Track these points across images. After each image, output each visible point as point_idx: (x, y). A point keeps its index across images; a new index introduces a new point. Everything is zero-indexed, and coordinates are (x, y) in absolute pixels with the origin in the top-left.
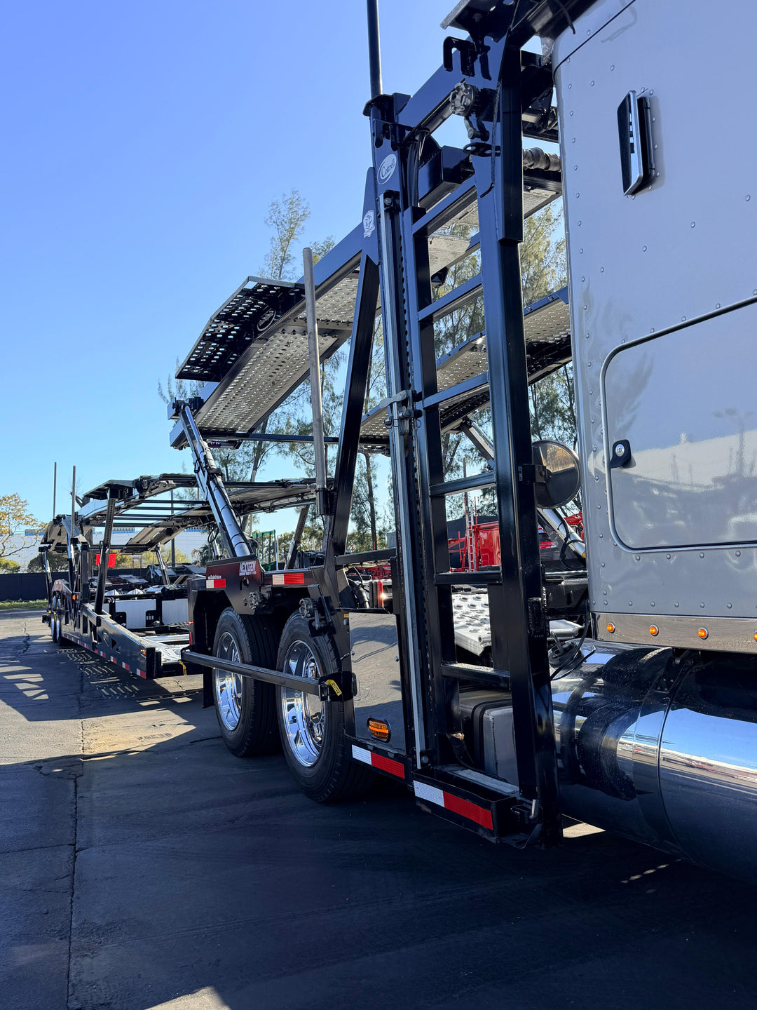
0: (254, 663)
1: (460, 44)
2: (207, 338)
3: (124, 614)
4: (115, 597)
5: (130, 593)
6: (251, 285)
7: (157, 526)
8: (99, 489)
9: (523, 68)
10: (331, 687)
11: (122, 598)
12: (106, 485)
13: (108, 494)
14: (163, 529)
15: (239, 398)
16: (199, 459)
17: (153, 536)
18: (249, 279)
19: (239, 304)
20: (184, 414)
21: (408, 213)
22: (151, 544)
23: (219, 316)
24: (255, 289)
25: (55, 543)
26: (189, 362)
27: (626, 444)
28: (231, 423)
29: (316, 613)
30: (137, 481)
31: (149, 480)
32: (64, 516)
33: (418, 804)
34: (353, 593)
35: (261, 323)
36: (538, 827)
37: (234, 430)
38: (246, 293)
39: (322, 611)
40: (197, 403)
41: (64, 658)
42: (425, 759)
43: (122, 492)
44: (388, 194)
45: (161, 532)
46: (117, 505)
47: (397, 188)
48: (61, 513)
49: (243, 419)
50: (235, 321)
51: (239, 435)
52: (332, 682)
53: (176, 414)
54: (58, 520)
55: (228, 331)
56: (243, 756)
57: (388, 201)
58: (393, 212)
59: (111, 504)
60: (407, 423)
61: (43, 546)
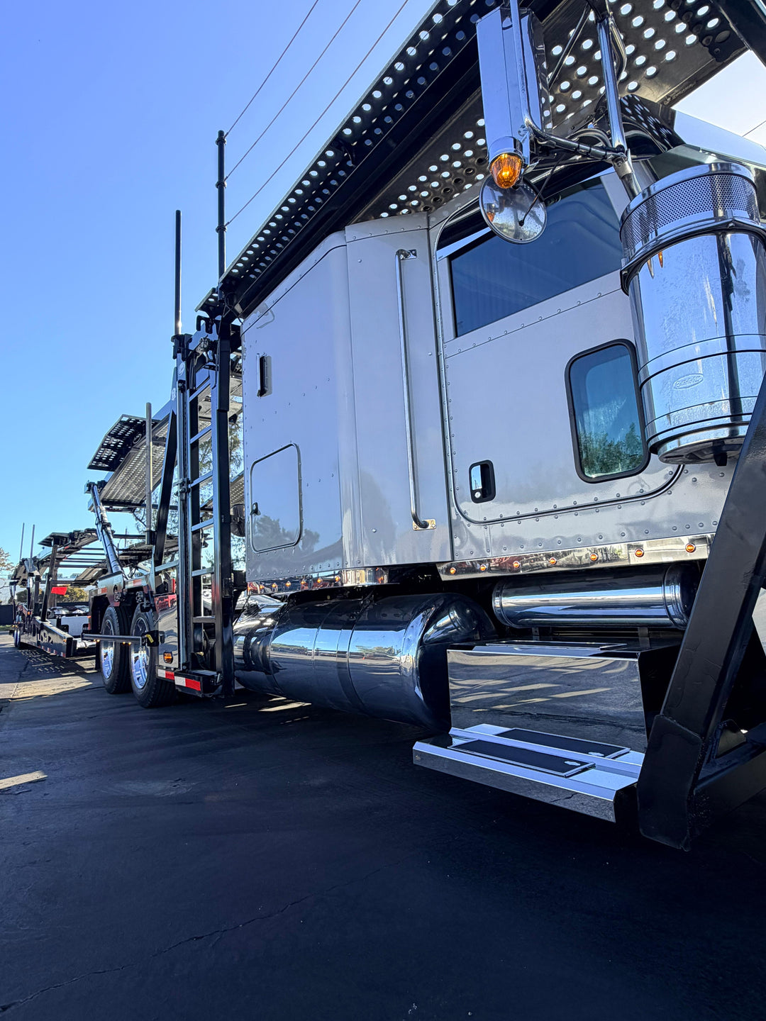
0: (121, 635)
1: (205, 319)
2: (105, 446)
3: (67, 626)
4: (62, 615)
5: (74, 612)
6: (125, 419)
7: (95, 567)
8: (47, 539)
9: (232, 334)
10: (148, 638)
11: (67, 615)
12: (51, 536)
13: (52, 542)
14: (100, 569)
15: (130, 482)
16: (98, 517)
17: (94, 574)
18: (123, 416)
19: (121, 429)
20: (93, 490)
21: (188, 391)
22: (92, 581)
23: (109, 434)
24: (129, 421)
25: (21, 579)
26: (94, 459)
27: (256, 504)
28: (128, 497)
29: (145, 599)
30: (71, 533)
31: (79, 532)
32: (26, 559)
33: (177, 688)
34: (165, 588)
35: (135, 439)
36: (221, 686)
37: (131, 501)
38: (123, 423)
39: (148, 599)
40: (102, 484)
41: (19, 654)
42: (185, 667)
43: (62, 541)
44: (180, 381)
45: (99, 571)
46: (59, 549)
47: (184, 379)
48: (25, 557)
49: (136, 495)
50: (121, 437)
51: (134, 504)
52: (149, 636)
53: (89, 490)
54: (22, 562)
55: (117, 443)
56: (114, 693)
57: (180, 385)
58: (182, 390)
59: (55, 548)
60: (184, 494)
61: (13, 581)
